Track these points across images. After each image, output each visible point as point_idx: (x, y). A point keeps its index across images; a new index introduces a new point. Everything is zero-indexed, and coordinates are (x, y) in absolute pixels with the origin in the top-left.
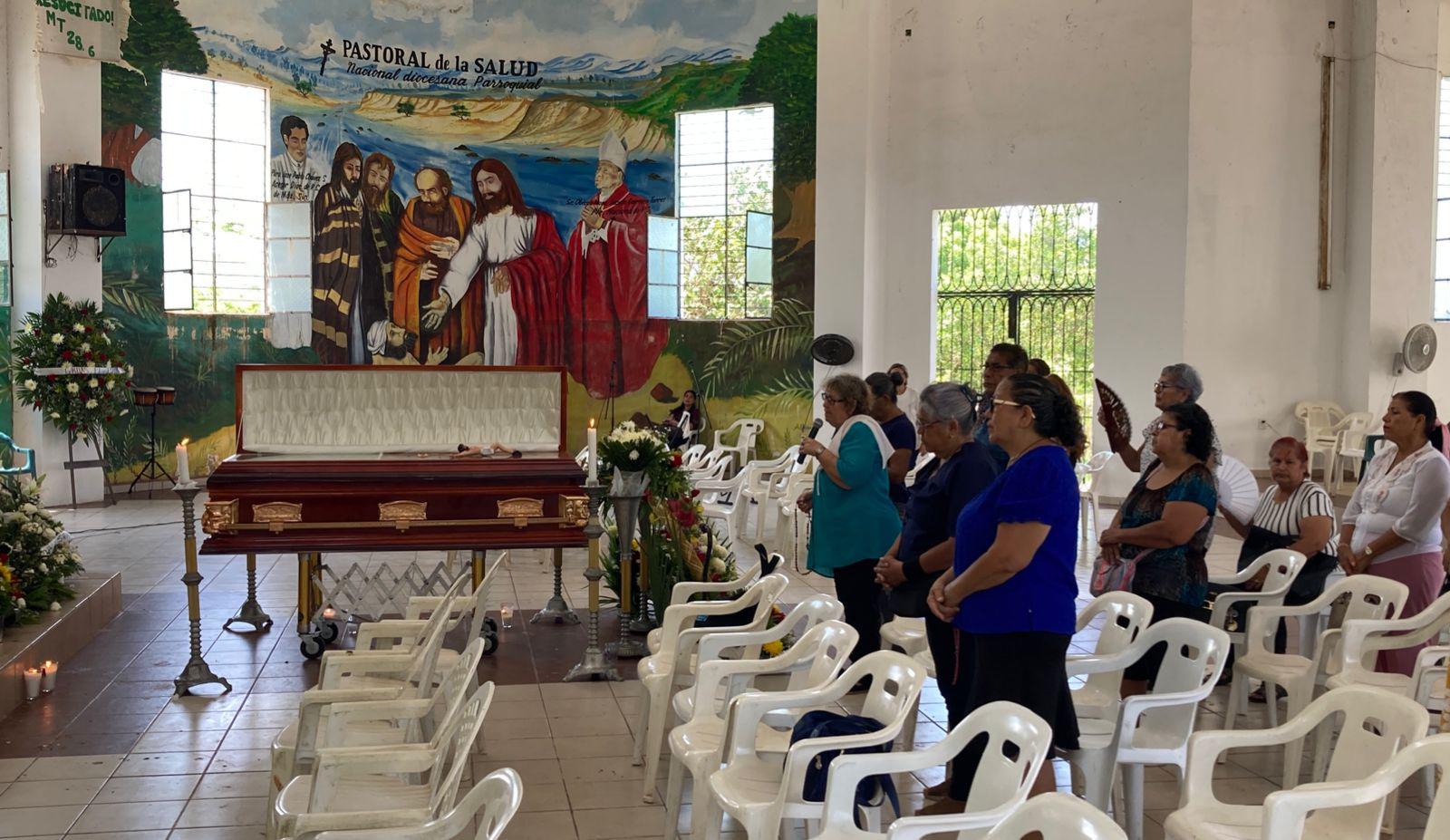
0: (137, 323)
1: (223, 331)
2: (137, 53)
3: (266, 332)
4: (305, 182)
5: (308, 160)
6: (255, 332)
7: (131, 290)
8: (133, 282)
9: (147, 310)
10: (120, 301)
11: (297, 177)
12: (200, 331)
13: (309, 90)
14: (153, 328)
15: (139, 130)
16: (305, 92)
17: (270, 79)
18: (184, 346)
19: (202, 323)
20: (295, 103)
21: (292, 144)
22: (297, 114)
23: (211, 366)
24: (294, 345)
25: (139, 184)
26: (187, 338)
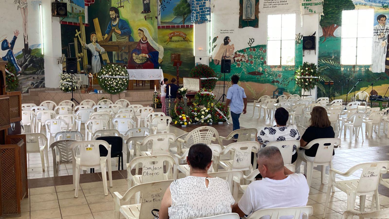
0: (333, 67)
1: (357, 69)
2: (336, 9)
3: (370, 69)
4: (385, 31)
5: (386, 25)
6: (367, 69)
7: (332, 60)
8: (332, 58)
9: (336, 64)
10: (329, 63)
11: (382, 30)
12: (350, 69)
13: (387, 7)
14: (338, 68)
15: (335, 25)
16: (386, 8)
17: (374, 7)
18: (345, 72)
19: (351, 67)
20: (382, 11)
21: (381, 22)
22: (383, 14)
23: (353, 77)
24: (379, 72)
25: (335, 37)
26: (347, 70)
